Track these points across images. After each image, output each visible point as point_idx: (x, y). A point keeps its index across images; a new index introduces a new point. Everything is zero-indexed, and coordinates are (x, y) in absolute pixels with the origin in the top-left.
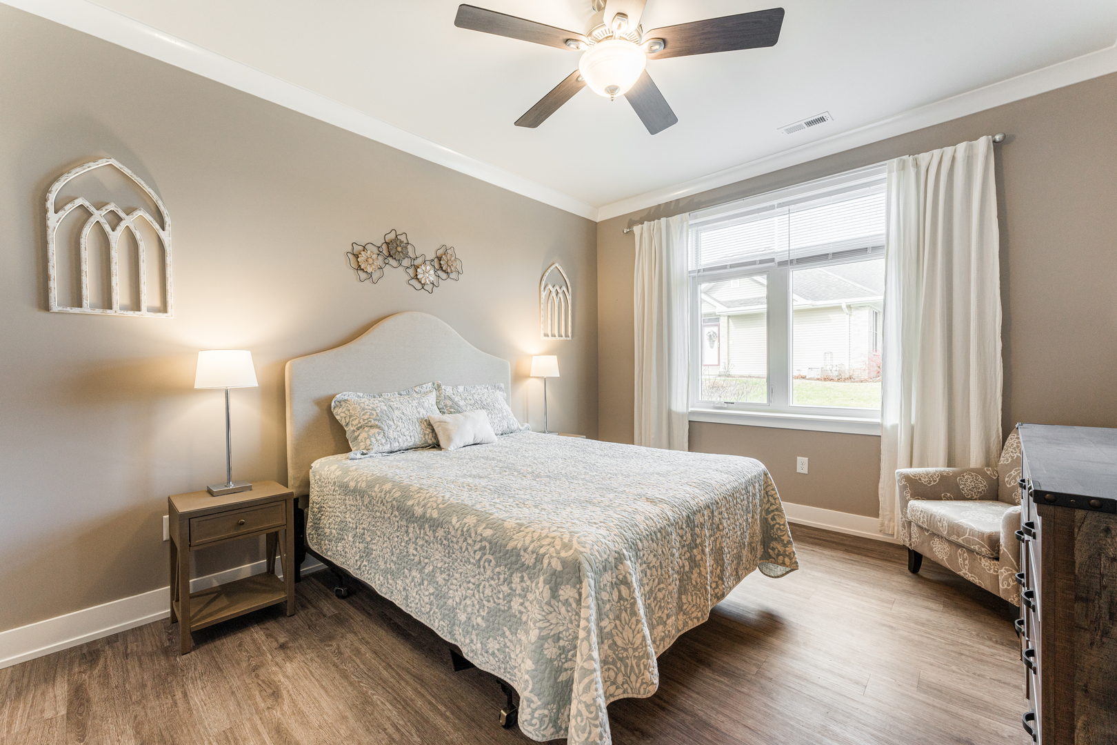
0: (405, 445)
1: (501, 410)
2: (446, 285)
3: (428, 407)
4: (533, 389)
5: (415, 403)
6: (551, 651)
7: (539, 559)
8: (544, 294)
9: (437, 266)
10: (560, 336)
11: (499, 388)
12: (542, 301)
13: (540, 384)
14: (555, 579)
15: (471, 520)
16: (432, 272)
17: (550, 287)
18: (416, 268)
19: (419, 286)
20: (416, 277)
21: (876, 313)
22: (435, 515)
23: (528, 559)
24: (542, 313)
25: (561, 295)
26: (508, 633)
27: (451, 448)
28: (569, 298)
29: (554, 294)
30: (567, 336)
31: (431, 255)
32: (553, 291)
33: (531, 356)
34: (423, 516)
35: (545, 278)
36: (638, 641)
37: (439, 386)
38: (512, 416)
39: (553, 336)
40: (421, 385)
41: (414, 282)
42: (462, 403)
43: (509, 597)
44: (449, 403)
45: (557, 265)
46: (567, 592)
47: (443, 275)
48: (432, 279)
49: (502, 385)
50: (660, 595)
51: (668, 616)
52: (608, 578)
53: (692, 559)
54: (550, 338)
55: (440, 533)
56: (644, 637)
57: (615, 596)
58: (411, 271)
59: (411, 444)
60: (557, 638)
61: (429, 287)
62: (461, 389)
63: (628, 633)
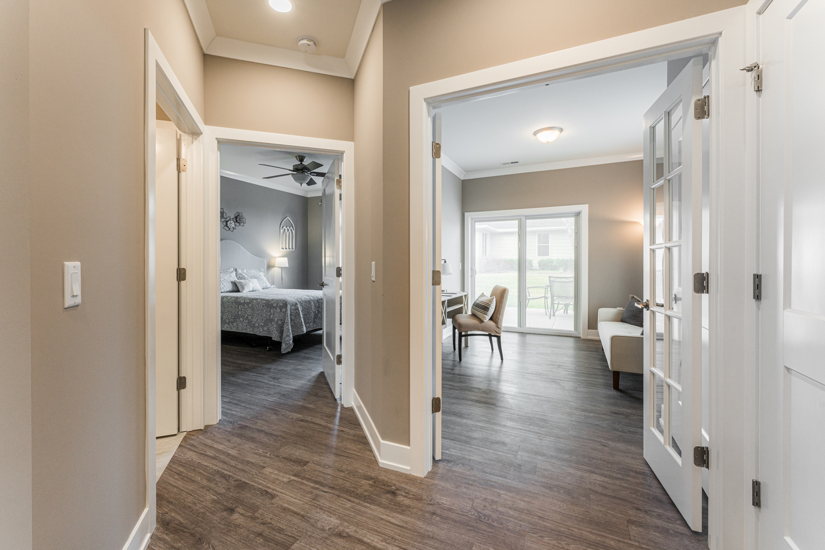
0: (226, 290)
1: (262, 279)
2: (239, 228)
3: (234, 278)
4: (276, 271)
5: (228, 275)
6: (280, 322)
7: (277, 304)
8: (282, 231)
9: (235, 221)
10: (289, 249)
11: (261, 271)
12: (281, 233)
13: (280, 270)
14: (281, 308)
15: (259, 300)
16: (233, 223)
17: (285, 227)
18: (227, 222)
19: (228, 229)
20: (227, 225)
21: (486, 235)
22: (248, 301)
23: (275, 305)
24: (281, 239)
25: (290, 231)
26: (270, 324)
27: (244, 292)
28: (294, 232)
29: (286, 231)
30: (292, 249)
31: (233, 216)
32: (286, 229)
33: (276, 257)
34: (244, 302)
35: (282, 224)
36: (300, 321)
37: (236, 270)
38: (267, 282)
39: (286, 249)
40: (229, 269)
41: (226, 228)
42: (246, 276)
43: (270, 316)
44: (241, 276)
45: (288, 218)
46: (284, 310)
47: (238, 224)
48: (233, 226)
49: (263, 270)
50: (308, 316)
51: (310, 322)
52: (293, 307)
53: (318, 311)
54: (285, 250)
55: (250, 305)
56: (302, 321)
57: (295, 312)
58: (224, 223)
59: (228, 290)
60: (281, 320)
61: (232, 229)
62: (245, 271)
63: (298, 320)
